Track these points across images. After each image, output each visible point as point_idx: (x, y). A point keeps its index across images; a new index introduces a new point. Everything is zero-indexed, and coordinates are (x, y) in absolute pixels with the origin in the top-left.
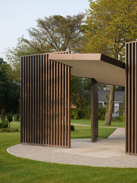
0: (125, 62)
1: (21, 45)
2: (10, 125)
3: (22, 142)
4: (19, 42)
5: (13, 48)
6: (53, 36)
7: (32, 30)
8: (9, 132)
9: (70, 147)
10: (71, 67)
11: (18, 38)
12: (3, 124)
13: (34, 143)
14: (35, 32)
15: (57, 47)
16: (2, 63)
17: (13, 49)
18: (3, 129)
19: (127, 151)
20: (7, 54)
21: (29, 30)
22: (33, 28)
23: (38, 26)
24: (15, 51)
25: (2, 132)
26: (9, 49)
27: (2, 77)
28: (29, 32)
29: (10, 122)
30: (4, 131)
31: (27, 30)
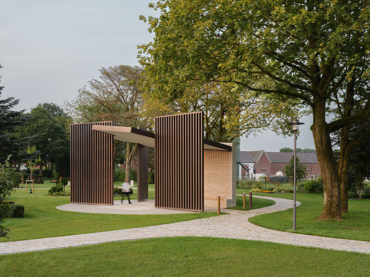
0: (155, 133)
1: (82, 98)
2: (64, 189)
3: (72, 201)
4: (80, 94)
5: (73, 101)
6: (119, 88)
7: (94, 82)
8: (63, 195)
9: (113, 204)
10: (114, 135)
11: (79, 89)
12: (57, 188)
13: (83, 202)
14: (98, 85)
15: (125, 101)
16: (62, 115)
17: (72, 103)
18: (57, 192)
19: (156, 206)
20: (66, 108)
21: (91, 82)
22: (95, 80)
23: (101, 77)
24: (75, 104)
25: (56, 196)
26: (68, 103)
27: (61, 133)
28: (90, 85)
29: (64, 186)
30: (59, 195)
31: (89, 81)
